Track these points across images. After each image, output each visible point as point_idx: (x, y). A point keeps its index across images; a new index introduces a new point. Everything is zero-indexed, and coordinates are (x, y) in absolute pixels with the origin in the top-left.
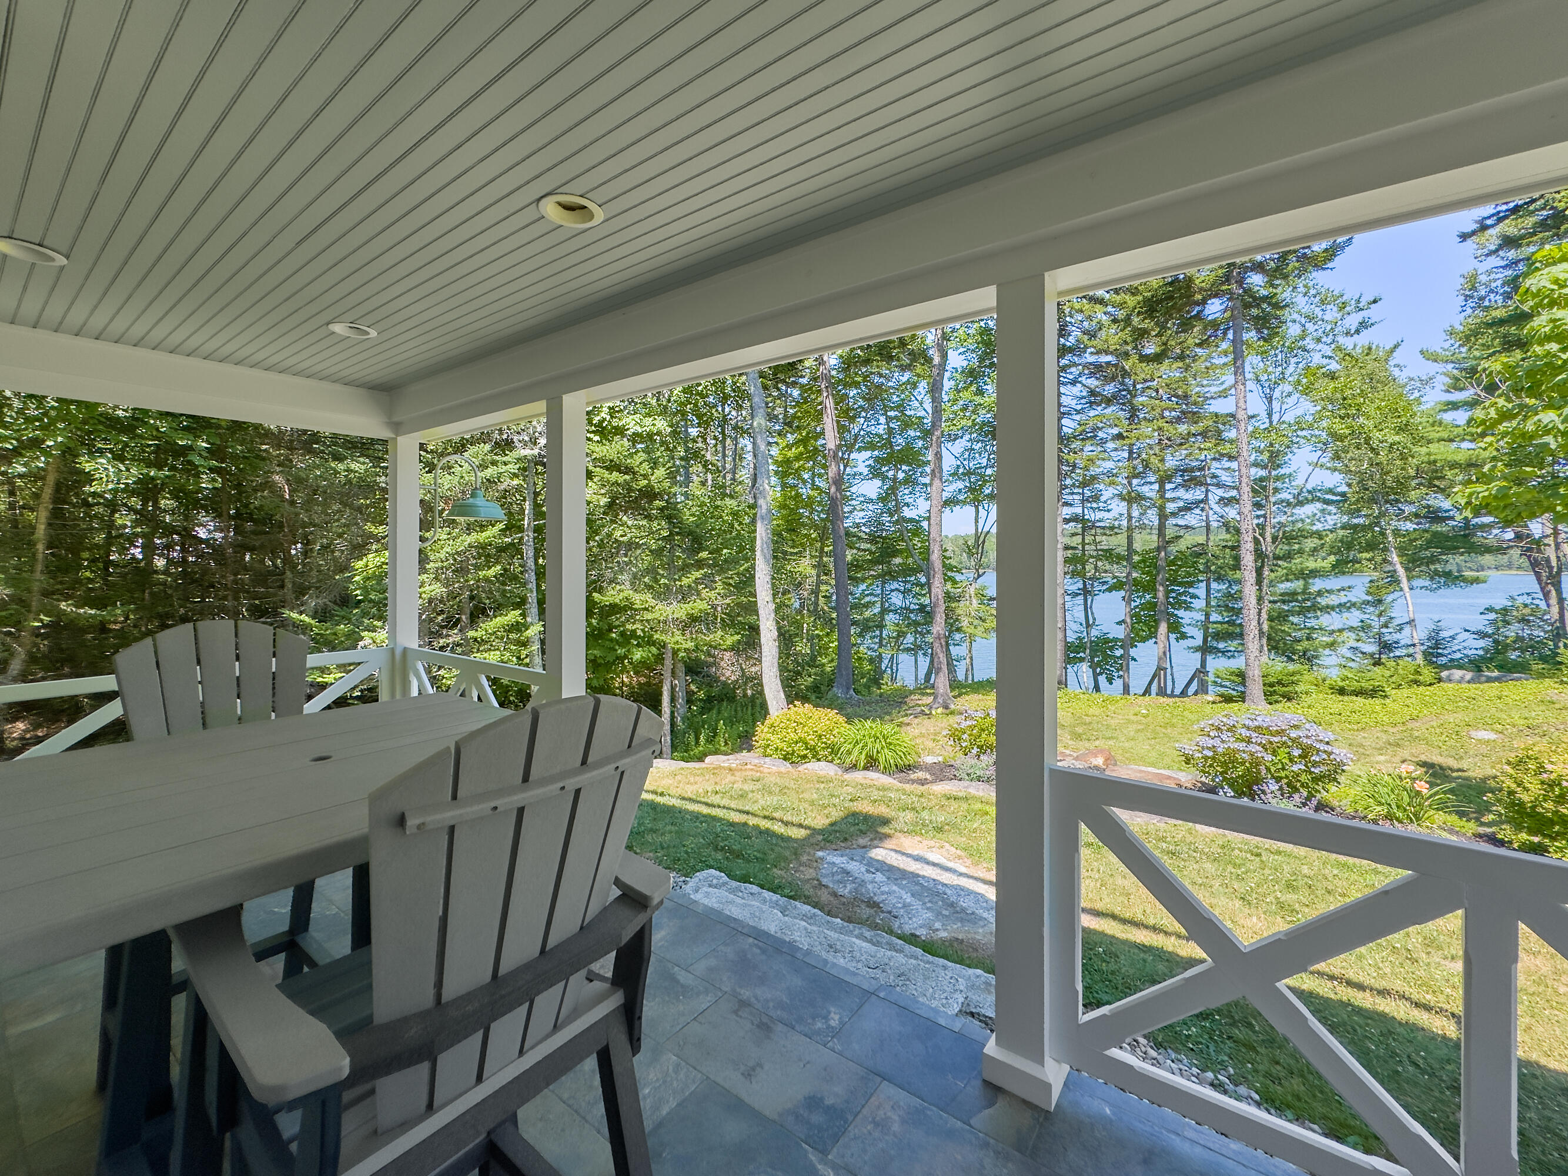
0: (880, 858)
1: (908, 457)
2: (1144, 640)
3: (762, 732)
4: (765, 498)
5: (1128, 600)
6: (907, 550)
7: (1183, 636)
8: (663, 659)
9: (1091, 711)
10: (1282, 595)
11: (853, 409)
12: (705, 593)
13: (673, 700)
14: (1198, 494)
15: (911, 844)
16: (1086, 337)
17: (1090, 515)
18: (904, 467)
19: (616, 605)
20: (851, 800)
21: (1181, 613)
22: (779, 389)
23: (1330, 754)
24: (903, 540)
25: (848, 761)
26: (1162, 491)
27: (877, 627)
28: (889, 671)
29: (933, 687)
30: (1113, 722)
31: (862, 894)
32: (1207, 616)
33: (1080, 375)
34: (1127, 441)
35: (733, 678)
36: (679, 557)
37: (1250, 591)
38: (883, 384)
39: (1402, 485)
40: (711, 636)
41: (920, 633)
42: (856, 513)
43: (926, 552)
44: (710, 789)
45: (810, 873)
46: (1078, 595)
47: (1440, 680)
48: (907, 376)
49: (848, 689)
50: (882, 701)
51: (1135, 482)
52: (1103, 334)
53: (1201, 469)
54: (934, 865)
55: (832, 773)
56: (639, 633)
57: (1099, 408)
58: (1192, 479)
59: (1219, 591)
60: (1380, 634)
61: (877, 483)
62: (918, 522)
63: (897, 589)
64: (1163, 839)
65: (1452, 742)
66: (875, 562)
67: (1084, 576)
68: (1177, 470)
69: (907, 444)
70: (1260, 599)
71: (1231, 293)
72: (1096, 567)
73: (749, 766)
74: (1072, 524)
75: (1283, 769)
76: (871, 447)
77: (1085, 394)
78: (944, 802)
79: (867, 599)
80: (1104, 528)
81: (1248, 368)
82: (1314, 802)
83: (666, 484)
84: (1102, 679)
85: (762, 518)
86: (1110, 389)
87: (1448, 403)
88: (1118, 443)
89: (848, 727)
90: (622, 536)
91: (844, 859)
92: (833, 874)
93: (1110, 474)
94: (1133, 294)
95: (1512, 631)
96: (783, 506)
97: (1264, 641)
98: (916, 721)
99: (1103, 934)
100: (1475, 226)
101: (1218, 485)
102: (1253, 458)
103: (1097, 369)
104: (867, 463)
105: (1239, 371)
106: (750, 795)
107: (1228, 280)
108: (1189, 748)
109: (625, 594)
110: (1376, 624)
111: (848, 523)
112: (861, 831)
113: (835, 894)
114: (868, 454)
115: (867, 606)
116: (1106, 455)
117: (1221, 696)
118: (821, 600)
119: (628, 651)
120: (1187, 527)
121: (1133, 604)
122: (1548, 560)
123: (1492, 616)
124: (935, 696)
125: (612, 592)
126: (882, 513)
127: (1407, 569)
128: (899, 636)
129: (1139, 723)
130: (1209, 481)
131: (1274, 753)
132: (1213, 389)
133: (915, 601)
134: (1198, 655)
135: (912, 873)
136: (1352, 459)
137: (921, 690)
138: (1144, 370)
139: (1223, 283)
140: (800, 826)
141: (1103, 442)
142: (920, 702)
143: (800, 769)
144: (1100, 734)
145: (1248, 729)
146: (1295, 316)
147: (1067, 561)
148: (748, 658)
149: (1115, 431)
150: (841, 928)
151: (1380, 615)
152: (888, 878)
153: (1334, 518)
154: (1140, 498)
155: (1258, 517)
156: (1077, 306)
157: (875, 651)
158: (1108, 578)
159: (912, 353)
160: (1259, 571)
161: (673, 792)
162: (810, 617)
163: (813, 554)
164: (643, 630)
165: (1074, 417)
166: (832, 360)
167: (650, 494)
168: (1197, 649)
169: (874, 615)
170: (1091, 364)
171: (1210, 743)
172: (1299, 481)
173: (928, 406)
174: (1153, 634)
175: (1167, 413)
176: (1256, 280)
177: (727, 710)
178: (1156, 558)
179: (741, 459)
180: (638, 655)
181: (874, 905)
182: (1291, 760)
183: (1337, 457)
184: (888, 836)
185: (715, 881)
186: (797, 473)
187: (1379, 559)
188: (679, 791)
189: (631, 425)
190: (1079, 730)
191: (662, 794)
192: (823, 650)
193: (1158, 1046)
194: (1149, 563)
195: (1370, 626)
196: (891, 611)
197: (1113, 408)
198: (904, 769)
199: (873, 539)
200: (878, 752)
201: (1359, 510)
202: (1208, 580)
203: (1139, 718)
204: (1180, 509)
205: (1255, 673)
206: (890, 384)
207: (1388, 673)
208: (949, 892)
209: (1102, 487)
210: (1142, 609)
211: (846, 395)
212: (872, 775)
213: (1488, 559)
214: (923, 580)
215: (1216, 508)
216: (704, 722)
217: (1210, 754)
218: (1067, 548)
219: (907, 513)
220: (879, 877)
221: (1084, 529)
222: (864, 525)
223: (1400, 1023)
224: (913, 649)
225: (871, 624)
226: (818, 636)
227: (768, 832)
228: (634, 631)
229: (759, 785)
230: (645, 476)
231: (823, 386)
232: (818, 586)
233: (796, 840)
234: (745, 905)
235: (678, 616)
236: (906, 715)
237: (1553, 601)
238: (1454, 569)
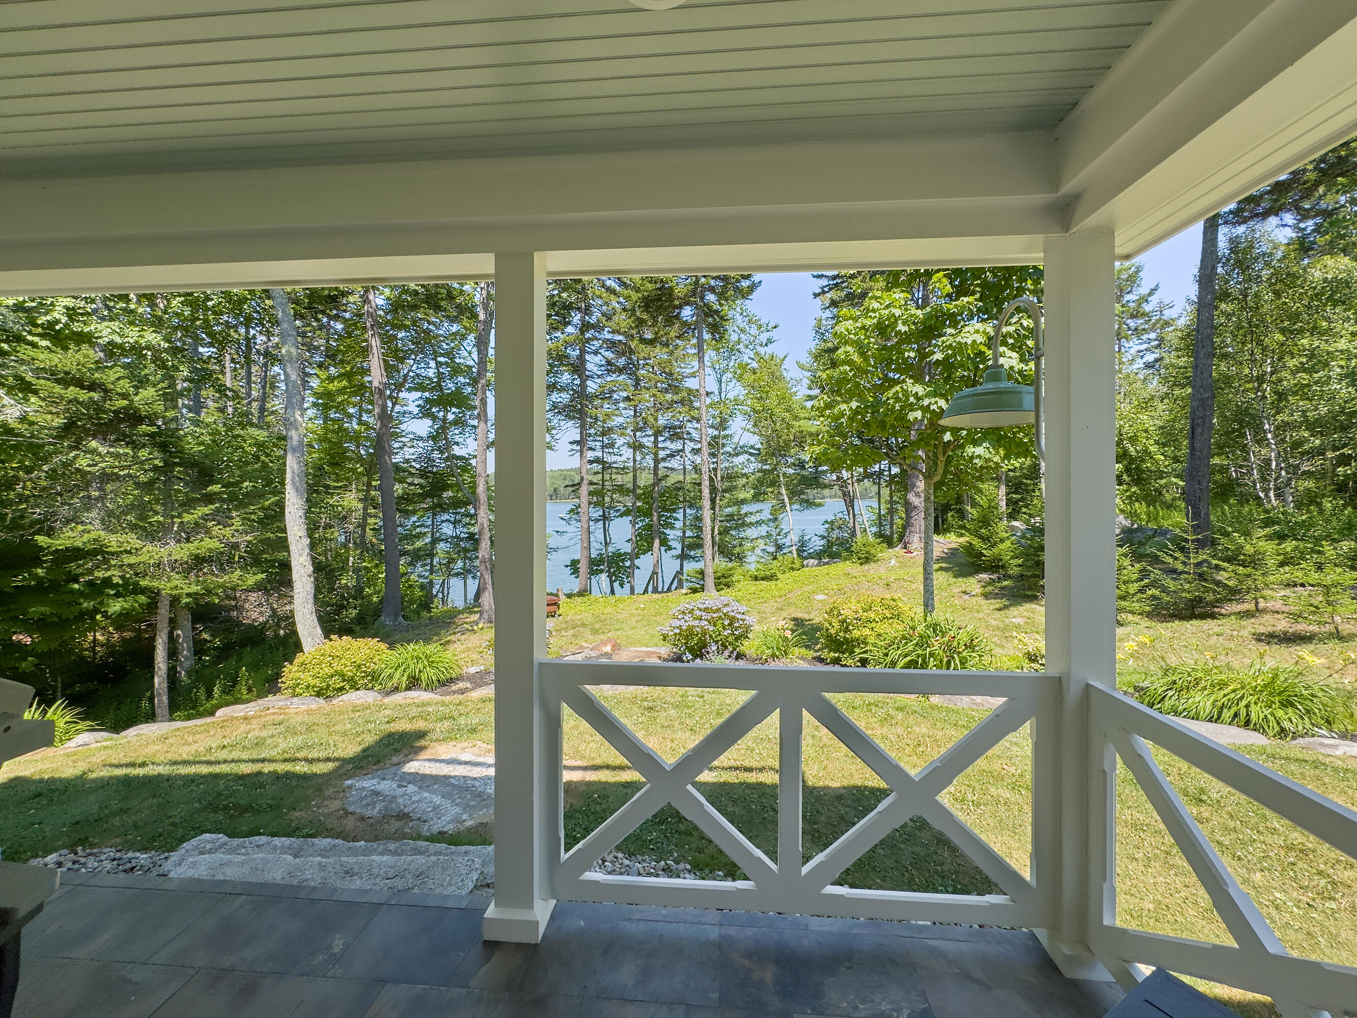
0: (413, 770)
1: (457, 399)
2: (645, 553)
3: (291, 672)
4: (297, 429)
5: (633, 523)
6: (457, 484)
7: (670, 548)
8: (157, 607)
9: (606, 611)
10: (727, 516)
11: (402, 351)
12: (216, 530)
13: (173, 653)
14: (678, 445)
15: (444, 751)
16: (605, 318)
17: (609, 459)
18: (454, 410)
19: (77, 549)
20: (388, 722)
21: (667, 531)
22: (317, 320)
23: (743, 620)
24: (453, 475)
25: (389, 685)
26: (656, 442)
27: (428, 555)
28: (440, 595)
29: (479, 606)
30: (621, 617)
31: (392, 810)
32: (684, 532)
33: (601, 347)
34: (632, 403)
35: (261, 619)
36: (179, 491)
37: (707, 514)
38: (431, 331)
39: (787, 444)
40: (226, 578)
41: (470, 559)
42: (406, 449)
43: (474, 486)
44: (214, 745)
45: (336, 805)
46: (599, 520)
47: (803, 566)
48: (455, 328)
49: (396, 616)
50: (432, 624)
51: (638, 434)
52: (616, 318)
53: (681, 427)
54: (466, 763)
55: (370, 700)
56: (116, 580)
57: (614, 376)
58: (676, 434)
59: (691, 515)
60: (776, 540)
61: (428, 422)
62: (467, 459)
63: (448, 521)
64: (645, 699)
65: (806, 604)
66: (423, 496)
67: (603, 506)
68: (665, 427)
69: (457, 388)
70: (713, 520)
71: (697, 304)
72: (612, 498)
73: (271, 711)
74: (595, 465)
75: (720, 635)
76: (421, 388)
77: (603, 363)
78: (480, 705)
79: (418, 530)
80: (617, 468)
81: (706, 358)
82: (735, 654)
83: (159, 407)
84: (616, 585)
85: (294, 450)
86: (622, 362)
87: (809, 396)
88: (627, 404)
89: (390, 652)
90: (89, 465)
91: (374, 781)
92: (361, 799)
93: (622, 427)
94: (637, 292)
95: (835, 535)
96: (322, 440)
97: (716, 548)
98: (463, 637)
99: (599, 782)
100: (820, 290)
101: (691, 440)
102: (710, 422)
103: (612, 345)
104: (417, 403)
105: (701, 360)
106: (269, 741)
107: (694, 295)
108: (666, 629)
109: (93, 535)
110: (774, 533)
111: (397, 459)
112: (395, 750)
113: (362, 819)
114: (419, 394)
115: (419, 536)
116: (617, 412)
117: (690, 589)
118: (369, 533)
119: (101, 603)
120: (672, 469)
121: (637, 526)
122: (849, 492)
123: (827, 526)
124: (481, 613)
125: (70, 534)
126: (433, 450)
127: (790, 499)
128: (449, 562)
129: (638, 615)
130: (685, 436)
131: (715, 625)
132: (688, 371)
133: (465, 530)
134: (679, 561)
135: (444, 776)
136: (763, 427)
137: (469, 610)
138: (644, 350)
139: (691, 296)
140: (328, 760)
141: (617, 402)
142: (467, 620)
143: (335, 702)
144: (612, 627)
145: (701, 610)
146: (736, 328)
147: (591, 493)
148: (280, 597)
149: (625, 394)
150: (364, 850)
151: (776, 528)
152: (420, 788)
153: (754, 466)
154: (642, 446)
155: (714, 463)
156: (598, 293)
157: (426, 578)
158: (621, 507)
159: (459, 306)
160: (713, 501)
161: (161, 758)
162: (356, 549)
163: (360, 488)
164: (122, 577)
165: (596, 380)
166: (379, 300)
167: (134, 417)
168: (678, 557)
169: (426, 544)
170: (608, 340)
171: (678, 623)
172: (735, 440)
173: (475, 356)
174: (650, 548)
175: (659, 385)
176: (711, 297)
177: (249, 654)
178: (652, 491)
179: (273, 387)
180: (116, 606)
181: (404, 816)
182: (724, 628)
183: (755, 425)
184: (424, 748)
185: (208, 847)
186: (340, 408)
187: (776, 492)
188: (170, 756)
189: (104, 333)
190: (597, 626)
191: (143, 765)
192: (371, 582)
193: (631, 855)
194: (648, 494)
195: (771, 535)
196: (442, 540)
197: (623, 376)
198: (445, 683)
199: (423, 473)
200: (420, 671)
201: (766, 460)
202: (684, 508)
203: (639, 611)
204: (668, 456)
205: (709, 571)
206: (441, 332)
207: (779, 564)
208: (477, 784)
209: (615, 436)
210: (643, 530)
211: (395, 336)
212: (413, 694)
213: (826, 492)
214: (472, 511)
215: (689, 455)
216: (220, 672)
217: (677, 631)
218: (591, 483)
219: (457, 451)
220: (411, 788)
221: (603, 469)
222: (414, 461)
223: (769, 786)
224: (462, 574)
225: (422, 553)
226: (366, 568)
227: (288, 775)
228: (109, 579)
229: (282, 728)
230: (124, 396)
231: (368, 325)
232: (364, 519)
233: (323, 775)
234: (243, 863)
235: (178, 557)
236: (454, 633)
237: (851, 516)
238: (811, 497)
